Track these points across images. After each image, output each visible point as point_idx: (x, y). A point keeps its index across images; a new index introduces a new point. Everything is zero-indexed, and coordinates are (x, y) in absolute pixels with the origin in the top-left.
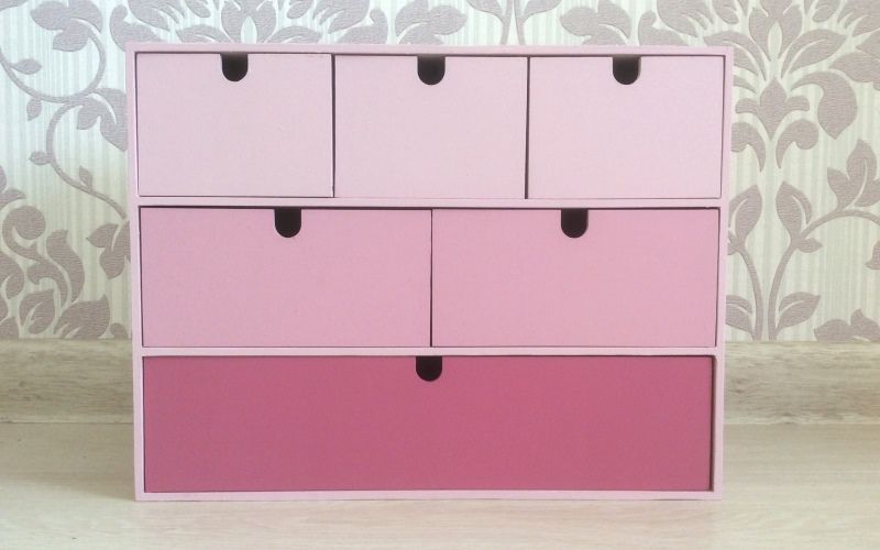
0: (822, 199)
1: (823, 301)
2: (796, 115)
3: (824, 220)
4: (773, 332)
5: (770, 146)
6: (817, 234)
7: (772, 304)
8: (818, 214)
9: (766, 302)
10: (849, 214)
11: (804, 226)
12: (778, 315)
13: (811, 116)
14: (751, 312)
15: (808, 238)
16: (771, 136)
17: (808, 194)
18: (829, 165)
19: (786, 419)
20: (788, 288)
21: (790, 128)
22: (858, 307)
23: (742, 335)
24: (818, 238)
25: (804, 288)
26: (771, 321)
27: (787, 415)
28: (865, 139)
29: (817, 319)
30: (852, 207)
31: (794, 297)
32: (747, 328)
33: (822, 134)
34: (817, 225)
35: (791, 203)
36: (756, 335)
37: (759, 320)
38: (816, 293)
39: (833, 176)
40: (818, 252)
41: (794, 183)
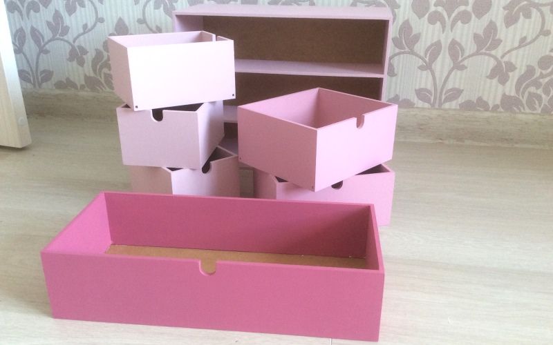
0: (470, 47)
1: (464, 92)
2: (462, 8)
3: (469, 56)
4: (440, 104)
5: (448, 22)
6: (465, 63)
7: (441, 93)
8: (467, 53)
9: (439, 91)
10: (481, 54)
11: (460, 59)
12: (443, 97)
13: (469, 8)
14: (431, 95)
15: (461, 64)
16: (449, 17)
17: (463, 44)
18: (475, 31)
19: (440, 141)
20: (450, 86)
21: (459, 13)
22: (480, 95)
23: (427, 105)
24: (466, 64)
25: (457, 86)
26: (440, 100)
27: (441, 139)
28: (494, 20)
29: (461, 100)
30: (483, 51)
31: (451, 90)
32: (429, 101)
33: (473, 16)
34: (465, 58)
35: (455, 49)
36: (433, 105)
37: (435, 98)
38: (462, 88)
39: (476, 36)
40: (465, 71)
41: (458, 40)
